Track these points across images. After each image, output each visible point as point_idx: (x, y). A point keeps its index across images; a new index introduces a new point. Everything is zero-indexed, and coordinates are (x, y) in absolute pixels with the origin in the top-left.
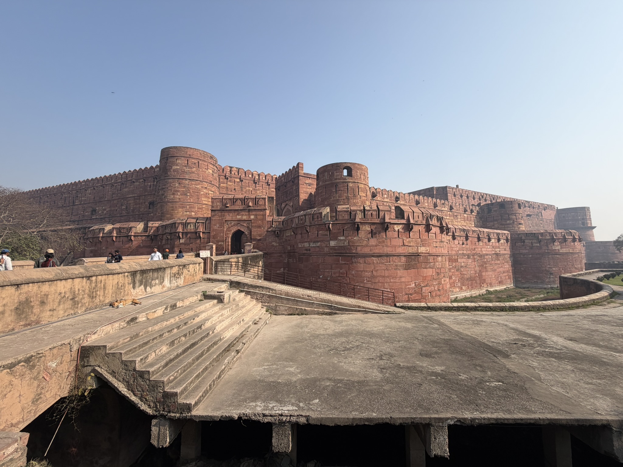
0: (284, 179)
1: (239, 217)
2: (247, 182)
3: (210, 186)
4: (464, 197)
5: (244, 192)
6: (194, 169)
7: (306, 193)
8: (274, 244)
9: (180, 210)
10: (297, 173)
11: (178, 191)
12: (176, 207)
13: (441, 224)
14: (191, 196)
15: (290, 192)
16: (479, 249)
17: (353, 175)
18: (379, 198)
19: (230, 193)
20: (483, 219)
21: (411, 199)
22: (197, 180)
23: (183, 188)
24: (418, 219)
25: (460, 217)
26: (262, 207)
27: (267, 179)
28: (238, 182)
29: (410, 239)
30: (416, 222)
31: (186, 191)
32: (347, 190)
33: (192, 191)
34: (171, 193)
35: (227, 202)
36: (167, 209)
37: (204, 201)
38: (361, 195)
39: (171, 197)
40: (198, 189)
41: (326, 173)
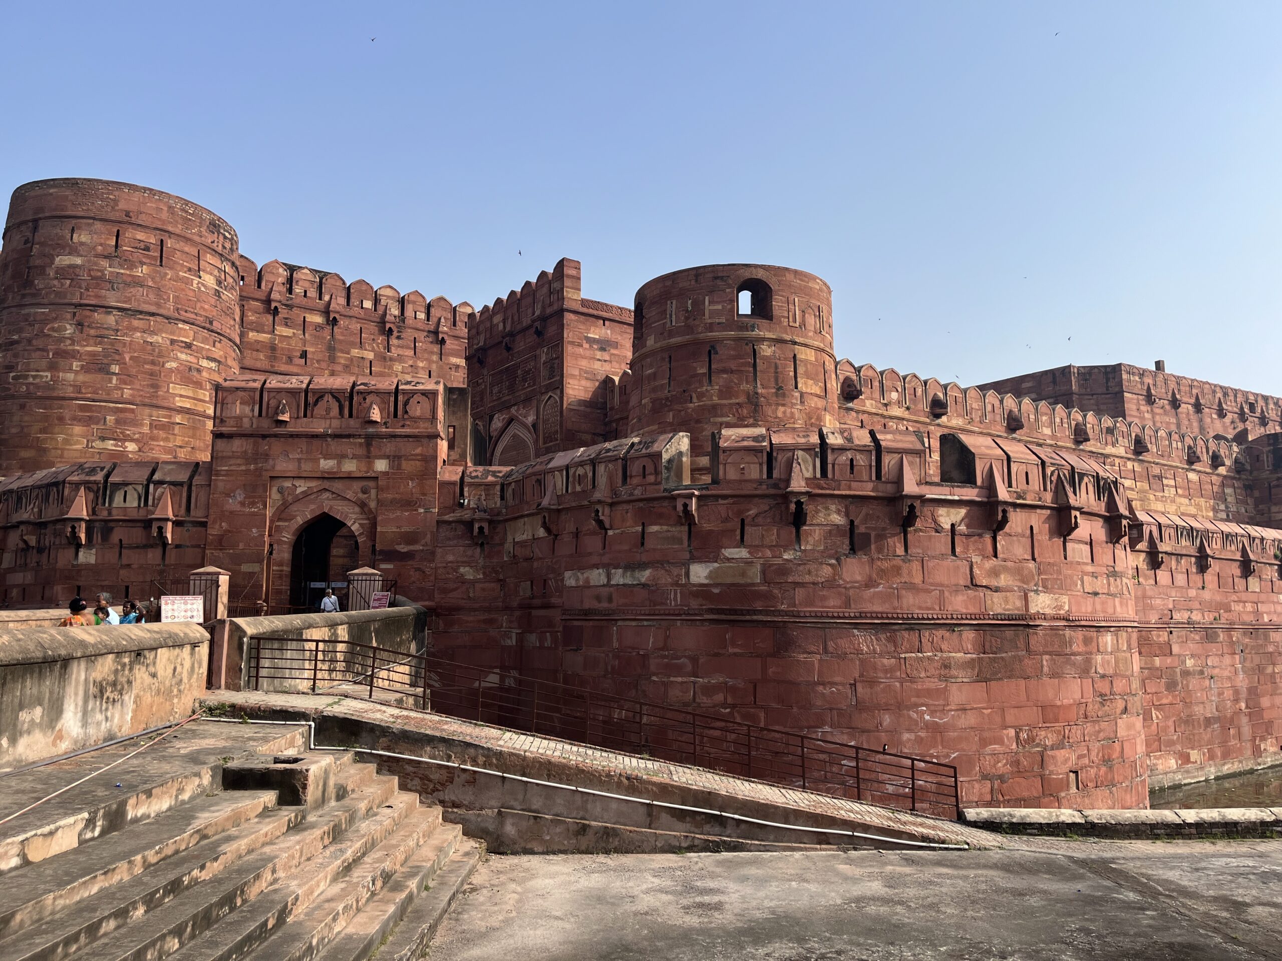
0: (504, 321)
1: (326, 464)
2: (355, 326)
3: (205, 341)
4: (1186, 408)
5: (338, 368)
6: (141, 271)
7: (590, 375)
8: (467, 572)
9: (78, 429)
10: (554, 297)
11: (74, 355)
12: (61, 419)
13: (1112, 505)
14: (126, 377)
15: (528, 372)
16: (1249, 607)
17: (776, 312)
18: (868, 403)
19: (283, 368)
20: (1257, 494)
21: (989, 408)
22: (153, 314)
23: (96, 345)
24: (1025, 487)
25: (1172, 482)
26: (422, 428)
27: (433, 320)
28: (318, 327)
29: (993, 562)
30: (1019, 497)
31: (104, 356)
32: (751, 369)
33: (131, 358)
34: (44, 363)
35: (280, 402)
36: (22, 428)
37: (177, 399)
38: (804, 390)
39: (42, 377)
40: (157, 350)
41: (674, 302)
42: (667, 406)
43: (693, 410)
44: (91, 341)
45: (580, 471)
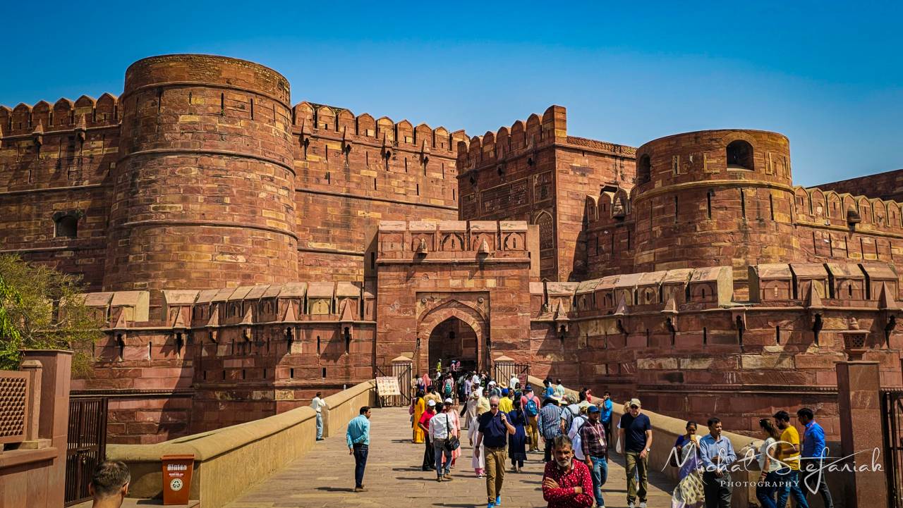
1: (454, 283)
3: (280, 174)
6: (241, 125)
9: (205, 247)
11: (196, 191)
12: (193, 240)
14: (235, 206)
15: (520, 193)
17: (757, 164)
19: (314, 187)
22: (250, 157)
23: (213, 182)
26: (518, 257)
31: (220, 191)
32: (741, 207)
33: (237, 192)
34: (177, 197)
35: (421, 241)
36: (165, 246)
37: (267, 221)
38: (778, 221)
39: (176, 208)
40: (253, 184)
41: (678, 157)
42: (675, 233)
43: (698, 236)
44: (210, 180)
45: (649, 290)
